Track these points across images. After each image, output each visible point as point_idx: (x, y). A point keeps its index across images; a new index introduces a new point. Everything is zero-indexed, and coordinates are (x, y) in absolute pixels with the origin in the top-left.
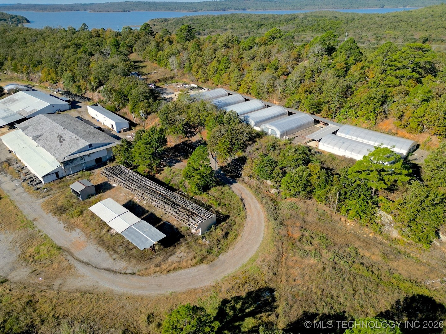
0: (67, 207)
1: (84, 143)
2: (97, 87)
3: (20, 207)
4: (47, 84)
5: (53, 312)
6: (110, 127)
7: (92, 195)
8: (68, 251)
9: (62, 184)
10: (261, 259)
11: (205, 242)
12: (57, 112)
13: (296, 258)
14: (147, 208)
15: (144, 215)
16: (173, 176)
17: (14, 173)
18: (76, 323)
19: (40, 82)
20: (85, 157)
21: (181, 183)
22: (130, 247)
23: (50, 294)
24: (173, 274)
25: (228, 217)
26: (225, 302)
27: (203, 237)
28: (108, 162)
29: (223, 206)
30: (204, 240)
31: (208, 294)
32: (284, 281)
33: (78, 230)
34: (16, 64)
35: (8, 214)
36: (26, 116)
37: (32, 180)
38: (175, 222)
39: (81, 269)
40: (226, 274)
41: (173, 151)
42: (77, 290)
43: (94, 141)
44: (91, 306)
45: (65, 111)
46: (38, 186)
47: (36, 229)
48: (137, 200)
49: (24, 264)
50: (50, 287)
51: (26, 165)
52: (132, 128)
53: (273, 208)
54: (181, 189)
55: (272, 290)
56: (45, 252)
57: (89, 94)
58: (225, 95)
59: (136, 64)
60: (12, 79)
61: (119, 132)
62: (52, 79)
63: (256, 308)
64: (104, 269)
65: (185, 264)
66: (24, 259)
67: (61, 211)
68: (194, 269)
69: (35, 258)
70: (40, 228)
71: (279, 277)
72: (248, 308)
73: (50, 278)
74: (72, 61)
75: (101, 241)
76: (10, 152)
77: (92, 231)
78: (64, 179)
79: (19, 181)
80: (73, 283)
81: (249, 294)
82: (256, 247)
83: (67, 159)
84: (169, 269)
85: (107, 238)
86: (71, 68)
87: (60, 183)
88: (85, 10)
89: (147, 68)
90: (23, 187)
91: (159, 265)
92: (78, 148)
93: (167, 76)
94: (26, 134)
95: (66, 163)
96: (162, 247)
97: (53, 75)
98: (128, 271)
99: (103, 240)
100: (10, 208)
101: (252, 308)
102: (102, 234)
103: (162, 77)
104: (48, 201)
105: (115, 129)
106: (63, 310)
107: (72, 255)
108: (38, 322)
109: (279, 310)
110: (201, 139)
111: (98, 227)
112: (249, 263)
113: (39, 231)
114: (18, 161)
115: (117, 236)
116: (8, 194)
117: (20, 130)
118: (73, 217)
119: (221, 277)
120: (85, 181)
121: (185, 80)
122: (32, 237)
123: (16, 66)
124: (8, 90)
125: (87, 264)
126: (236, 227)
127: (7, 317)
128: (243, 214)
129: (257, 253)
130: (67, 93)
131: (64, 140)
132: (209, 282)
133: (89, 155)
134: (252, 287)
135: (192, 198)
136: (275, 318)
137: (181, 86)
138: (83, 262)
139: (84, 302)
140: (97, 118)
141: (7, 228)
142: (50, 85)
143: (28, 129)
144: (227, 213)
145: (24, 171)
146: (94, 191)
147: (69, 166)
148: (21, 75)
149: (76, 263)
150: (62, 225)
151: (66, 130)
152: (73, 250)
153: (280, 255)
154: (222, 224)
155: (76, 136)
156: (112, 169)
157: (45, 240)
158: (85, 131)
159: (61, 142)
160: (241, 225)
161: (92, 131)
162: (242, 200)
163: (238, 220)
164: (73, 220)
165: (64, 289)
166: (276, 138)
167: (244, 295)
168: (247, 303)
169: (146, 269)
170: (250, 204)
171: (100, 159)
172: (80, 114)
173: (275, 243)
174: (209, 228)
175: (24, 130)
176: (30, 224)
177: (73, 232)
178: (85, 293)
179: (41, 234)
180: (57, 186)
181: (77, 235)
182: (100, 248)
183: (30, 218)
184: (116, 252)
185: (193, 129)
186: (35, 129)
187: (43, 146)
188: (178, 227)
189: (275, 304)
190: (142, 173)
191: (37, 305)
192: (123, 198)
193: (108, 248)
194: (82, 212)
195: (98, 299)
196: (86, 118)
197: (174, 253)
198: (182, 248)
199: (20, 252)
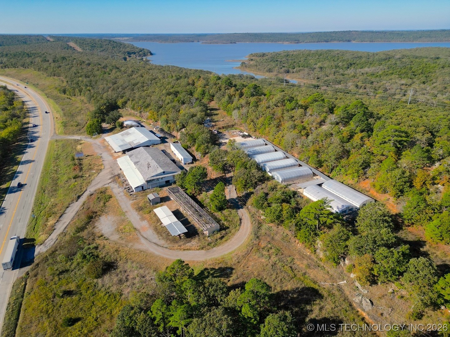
0: (143, 208)
1: (160, 170)
2: (181, 129)
3: (120, 204)
4: (151, 122)
5: (126, 257)
6: (181, 160)
7: (158, 203)
8: (139, 231)
9: (144, 194)
10: (235, 253)
11: (209, 239)
12: (152, 145)
13: (256, 257)
14: (185, 215)
15: (182, 219)
16: (206, 198)
17: (121, 183)
18: (134, 263)
19: (147, 119)
20: (159, 179)
21: (209, 203)
22: (169, 234)
23: (126, 249)
24: (186, 252)
25: (228, 228)
26: (206, 269)
27: (209, 236)
28: (172, 184)
29: (228, 221)
30: (209, 238)
31: (199, 264)
32: (242, 266)
33: (146, 221)
34: (134, 104)
35: (113, 207)
36: (133, 146)
37: (129, 188)
38: (197, 225)
39: (143, 241)
40: (213, 257)
41: (213, 182)
42: (138, 250)
43: (167, 169)
44: (143, 258)
45: (157, 144)
46: (131, 193)
47: (126, 217)
48: (181, 210)
49: (117, 233)
50: (127, 246)
51: (128, 179)
52: (194, 162)
53: (257, 228)
54: (208, 207)
55: (232, 269)
56: (128, 229)
57: (174, 133)
58: (263, 145)
59: (212, 112)
60: (130, 114)
61: (185, 164)
62: (154, 119)
63: (220, 275)
64: (153, 243)
65: (193, 248)
66: (118, 231)
67: (140, 209)
68: (198, 252)
69: (123, 231)
70: (128, 216)
71: (241, 264)
72: (216, 274)
73: (127, 242)
74: (169, 108)
75: (156, 229)
76: (121, 169)
77: (153, 223)
78: (146, 191)
79: (122, 189)
80: (137, 246)
81: (220, 268)
82: (236, 247)
83: (149, 179)
84: (184, 249)
85: (159, 228)
86: (167, 113)
87: (143, 193)
88: (199, 41)
89: (218, 116)
90: (124, 192)
91: (180, 246)
92: (157, 173)
93: (230, 124)
94: (131, 160)
95: (148, 182)
96: (185, 237)
97: (156, 116)
98: (164, 246)
99: (157, 229)
100: (115, 203)
101: (218, 274)
102: (157, 225)
103: (226, 125)
104: (135, 203)
105: (183, 162)
106: (130, 257)
107: (140, 233)
108: (118, 259)
109: (231, 279)
110: (233, 176)
111: (156, 221)
112: (228, 254)
113: (127, 218)
114: (124, 176)
115: (164, 228)
116: (115, 195)
117: (128, 156)
118: (145, 214)
119: (210, 258)
120: (156, 193)
121: (242, 128)
122: (123, 221)
123: (134, 106)
124: (126, 125)
125: (146, 239)
126: (230, 235)
127: (106, 255)
128: (237, 228)
129: (235, 250)
130: (162, 130)
131: (150, 167)
132: (202, 259)
133: (162, 178)
134: (223, 266)
135: (212, 214)
136: (227, 281)
137: (237, 133)
138: (144, 237)
139: (140, 255)
140: (175, 152)
141: (112, 214)
142: (152, 123)
143: (133, 156)
144: (228, 226)
145: (126, 183)
146: (159, 200)
147: (150, 184)
148: (136, 112)
149: (141, 237)
150: (139, 217)
151: (153, 160)
152: (141, 231)
153: (248, 253)
154: (223, 231)
155: (157, 165)
156: (173, 189)
157: (129, 223)
158: (164, 162)
159: (148, 168)
160: (233, 234)
161: (168, 162)
162: (241, 220)
163: (233, 231)
164: (144, 215)
165: (133, 248)
166: (278, 182)
167: (217, 268)
168: (216, 272)
169: (173, 247)
170: (244, 223)
171: (169, 181)
172: (166, 148)
173: (248, 247)
174: (213, 232)
175: (130, 156)
176: (123, 214)
177: (143, 222)
178: (142, 252)
179: (128, 220)
180: (141, 194)
181: (145, 223)
182: (154, 232)
183: (124, 211)
184: (161, 236)
185: (231, 168)
186: (136, 157)
187: (138, 169)
188: (198, 228)
189: (232, 275)
190: (189, 194)
191: (120, 252)
192: (174, 207)
193: (158, 233)
194: (150, 212)
195: (147, 256)
196: (168, 151)
197: (190, 242)
198: (196, 240)
199: (116, 227)
